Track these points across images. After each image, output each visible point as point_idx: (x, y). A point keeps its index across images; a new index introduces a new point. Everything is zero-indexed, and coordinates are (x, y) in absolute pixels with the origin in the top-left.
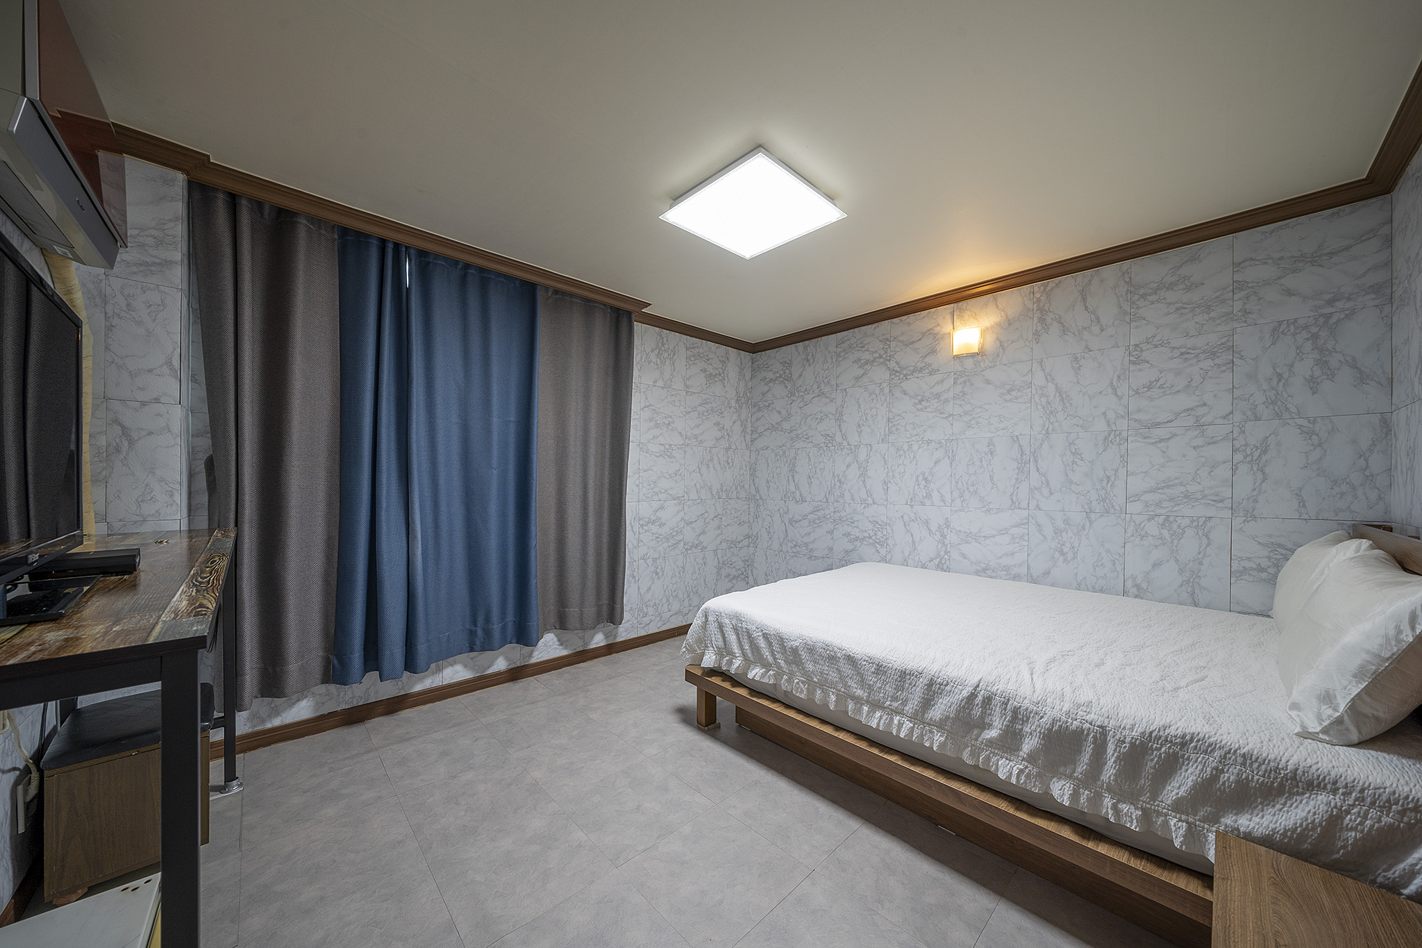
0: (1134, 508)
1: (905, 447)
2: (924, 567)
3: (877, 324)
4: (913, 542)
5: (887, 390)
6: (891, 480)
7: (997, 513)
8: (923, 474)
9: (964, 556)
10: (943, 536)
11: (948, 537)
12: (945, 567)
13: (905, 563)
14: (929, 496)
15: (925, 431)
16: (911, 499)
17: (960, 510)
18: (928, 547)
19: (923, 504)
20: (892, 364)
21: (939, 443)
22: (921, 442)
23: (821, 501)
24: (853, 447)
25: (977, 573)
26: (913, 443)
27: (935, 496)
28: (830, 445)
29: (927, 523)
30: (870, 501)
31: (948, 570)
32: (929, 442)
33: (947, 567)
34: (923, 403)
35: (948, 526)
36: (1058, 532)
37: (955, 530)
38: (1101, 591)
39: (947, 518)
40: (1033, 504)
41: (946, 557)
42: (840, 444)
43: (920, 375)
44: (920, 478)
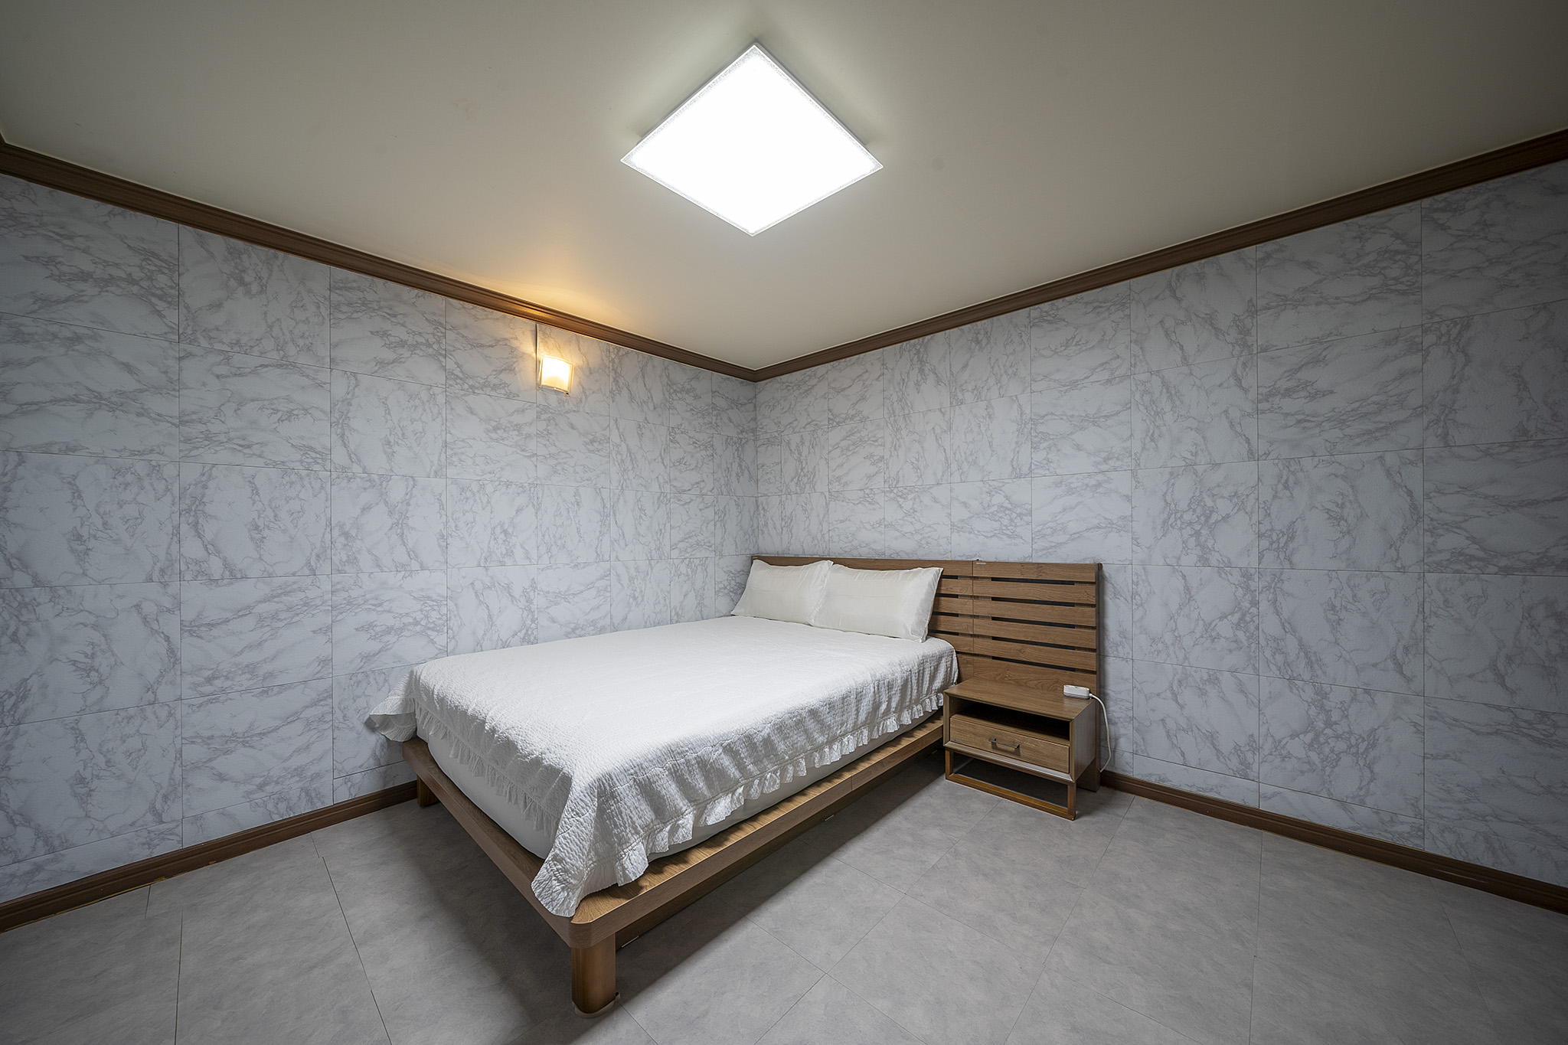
0: (675, 554)
1: (475, 487)
2: (505, 645)
3: (421, 292)
4: (490, 617)
5: (441, 399)
6: (453, 534)
7: (584, 567)
8: (502, 525)
9: (553, 620)
10: (529, 601)
11: (535, 602)
12: (532, 638)
13: (478, 647)
14: (510, 553)
15: (502, 469)
16: (485, 559)
17: (547, 568)
18: (509, 619)
19: (502, 564)
20: (450, 364)
21: (522, 487)
22: (497, 483)
23: (294, 575)
24: (375, 477)
25: (567, 636)
26: (486, 482)
27: (519, 553)
28: (316, 467)
29: (508, 588)
30: (415, 565)
31: (535, 641)
32: (508, 484)
33: (535, 638)
34: (500, 432)
35: (534, 589)
36: (631, 579)
37: (543, 591)
38: (659, 624)
39: (533, 579)
40: (613, 558)
41: (533, 626)
42: (344, 469)
43: (493, 393)
44: (498, 530)
